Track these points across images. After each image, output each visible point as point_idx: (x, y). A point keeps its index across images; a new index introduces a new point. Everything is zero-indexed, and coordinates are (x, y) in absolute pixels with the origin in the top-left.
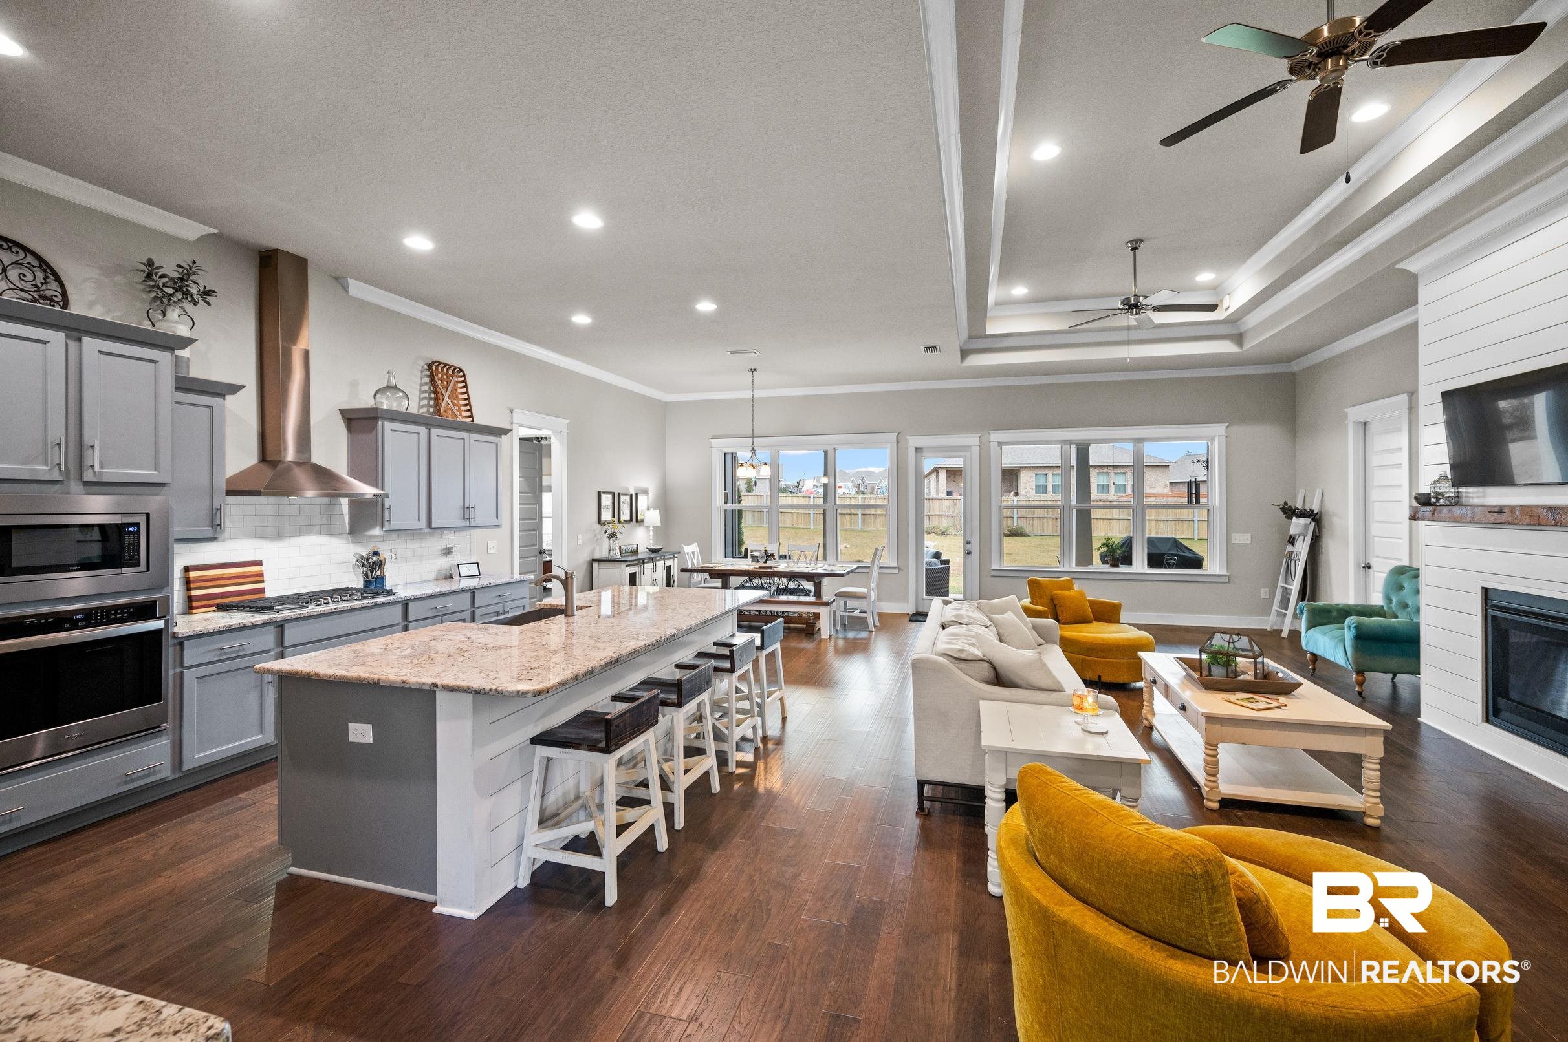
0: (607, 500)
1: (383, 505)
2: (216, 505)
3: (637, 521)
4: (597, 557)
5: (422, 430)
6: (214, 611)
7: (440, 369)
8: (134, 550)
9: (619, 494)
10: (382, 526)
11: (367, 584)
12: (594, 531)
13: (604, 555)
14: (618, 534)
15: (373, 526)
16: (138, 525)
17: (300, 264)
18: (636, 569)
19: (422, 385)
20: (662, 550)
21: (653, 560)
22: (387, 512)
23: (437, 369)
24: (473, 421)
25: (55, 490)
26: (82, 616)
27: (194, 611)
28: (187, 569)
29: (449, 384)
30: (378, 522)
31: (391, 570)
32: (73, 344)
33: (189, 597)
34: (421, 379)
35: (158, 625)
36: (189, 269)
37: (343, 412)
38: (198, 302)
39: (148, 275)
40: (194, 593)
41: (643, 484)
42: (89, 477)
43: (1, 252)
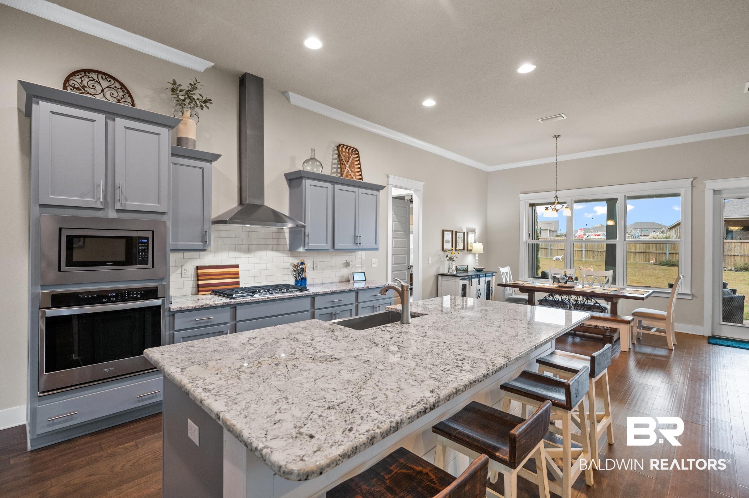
0: (448, 236)
1: (305, 233)
2: (205, 230)
3: (468, 250)
4: (441, 272)
5: (329, 185)
6: (210, 294)
7: (344, 150)
8: (145, 254)
9: (456, 232)
10: (304, 246)
11: (297, 282)
12: (439, 256)
13: (446, 271)
14: (455, 258)
15: (300, 247)
16: (147, 238)
17: (259, 82)
18: (466, 282)
19: (333, 159)
20: (484, 270)
21: (478, 277)
22: (307, 237)
23: (342, 149)
24: (363, 181)
25: (100, 214)
26: (113, 294)
27: (200, 293)
28: (198, 268)
29: (349, 159)
30: (303, 243)
31: (310, 275)
32: (110, 123)
33: (198, 285)
34: (333, 156)
35: (158, 302)
36: (194, 86)
37: (286, 175)
38: (202, 108)
39: (173, 90)
40: (200, 282)
41: (472, 226)
42: (118, 207)
43: (101, 81)
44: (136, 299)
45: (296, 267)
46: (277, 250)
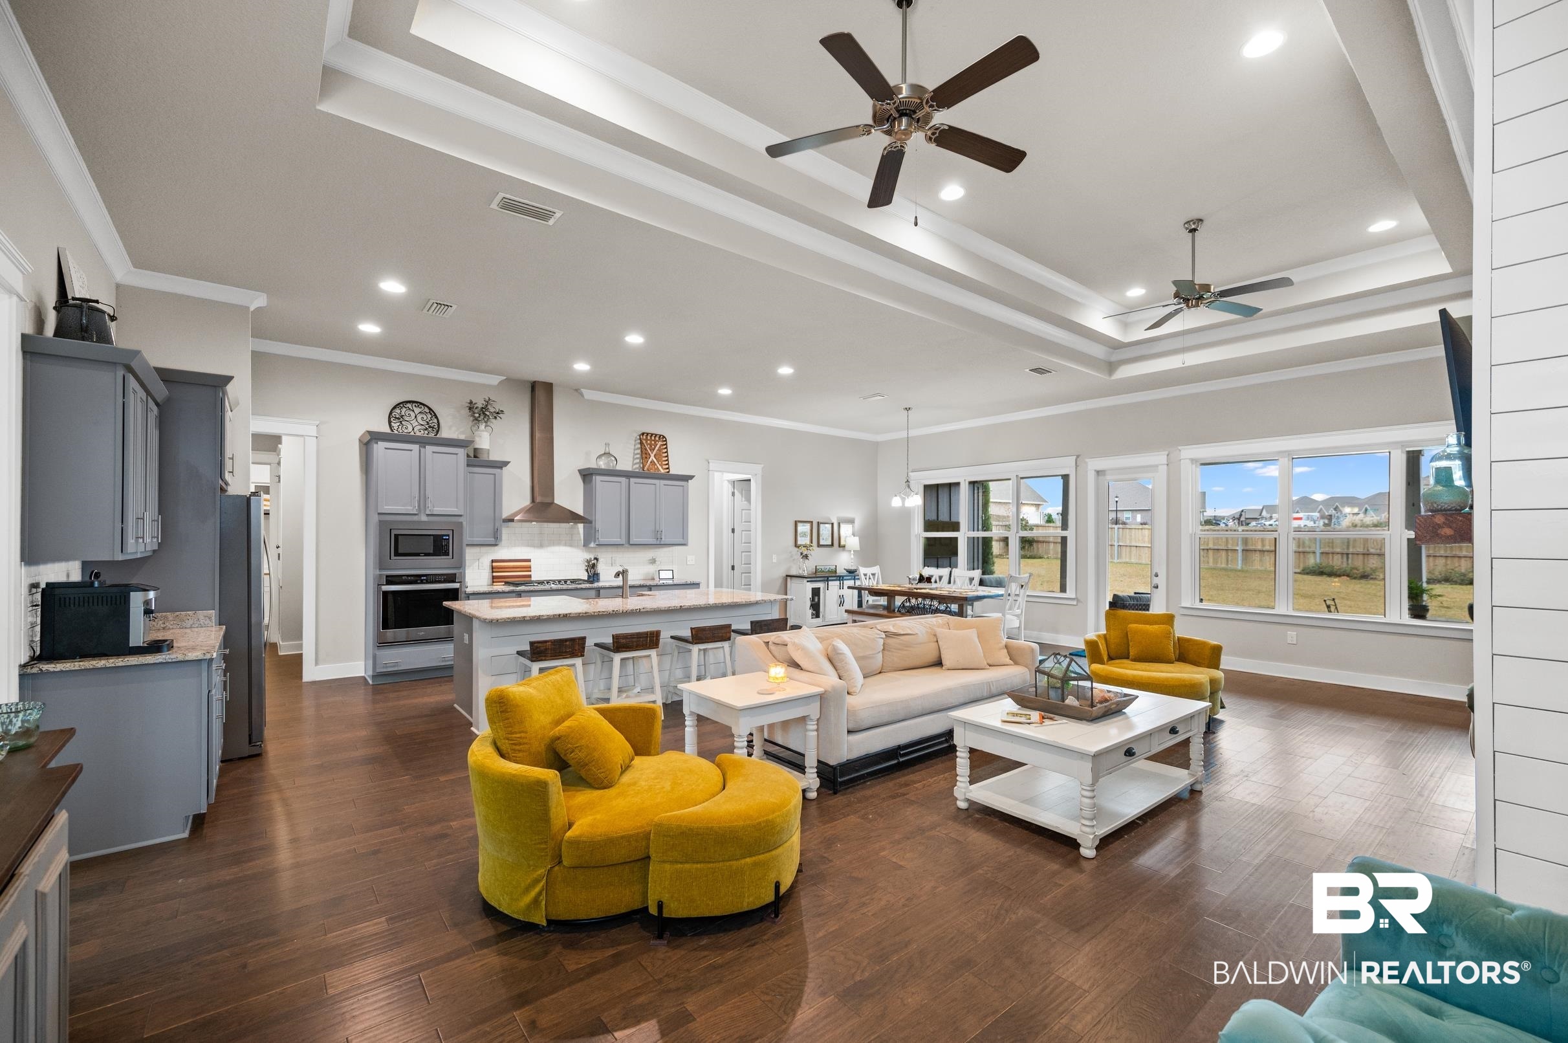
0: (803, 528)
1: (596, 528)
2: (496, 527)
3: (839, 546)
5: (623, 480)
6: (503, 585)
7: (649, 438)
8: (447, 548)
9: (818, 522)
10: (598, 542)
11: (589, 577)
12: (791, 552)
13: (797, 572)
14: (815, 556)
15: (590, 543)
16: (448, 535)
17: (548, 387)
19: (634, 450)
21: (840, 579)
22: (597, 532)
23: (647, 438)
24: (668, 472)
25: (415, 518)
26: (425, 578)
27: (494, 584)
28: (493, 561)
29: (655, 447)
30: (593, 539)
31: (601, 568)
32: (422, 449)
33: (493, 576)
34: (635, 445)
35: (456, 585)
36: (488, 402)
37: (580, 471)
38: (495, 418)
39: (470, 409)
40: (495, 574)
41: (848, 514)
42: (428, 512)
43: (414, 408)
44: (440, 582)
45: (588, 561)
46: (571, 546)
